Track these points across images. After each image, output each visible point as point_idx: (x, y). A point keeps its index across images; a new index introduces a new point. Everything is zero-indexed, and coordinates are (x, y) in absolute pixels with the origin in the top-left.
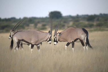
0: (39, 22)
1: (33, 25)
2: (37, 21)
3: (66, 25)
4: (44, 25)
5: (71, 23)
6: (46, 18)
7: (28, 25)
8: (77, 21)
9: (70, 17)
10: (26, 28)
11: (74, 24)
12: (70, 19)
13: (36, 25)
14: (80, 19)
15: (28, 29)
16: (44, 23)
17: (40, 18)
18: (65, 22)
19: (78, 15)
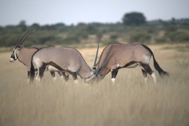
0: (105, 32)
1: (94, 36)
2: (101, 29)
3: (153, 36)
4: (114, 37)
5: (161, 34)
6: (118, 24)
7: (86, 37)
8: (173, 30)
9: (161, 22)
10: (83, 41)
11: (166, 35)
12: (161, 27)
13: (99, 37)
14: (178, 26)
15: (86, 43)
16: (114, 33)
17: (107, 25)
18: (151, 32)
19: (173, 19)
